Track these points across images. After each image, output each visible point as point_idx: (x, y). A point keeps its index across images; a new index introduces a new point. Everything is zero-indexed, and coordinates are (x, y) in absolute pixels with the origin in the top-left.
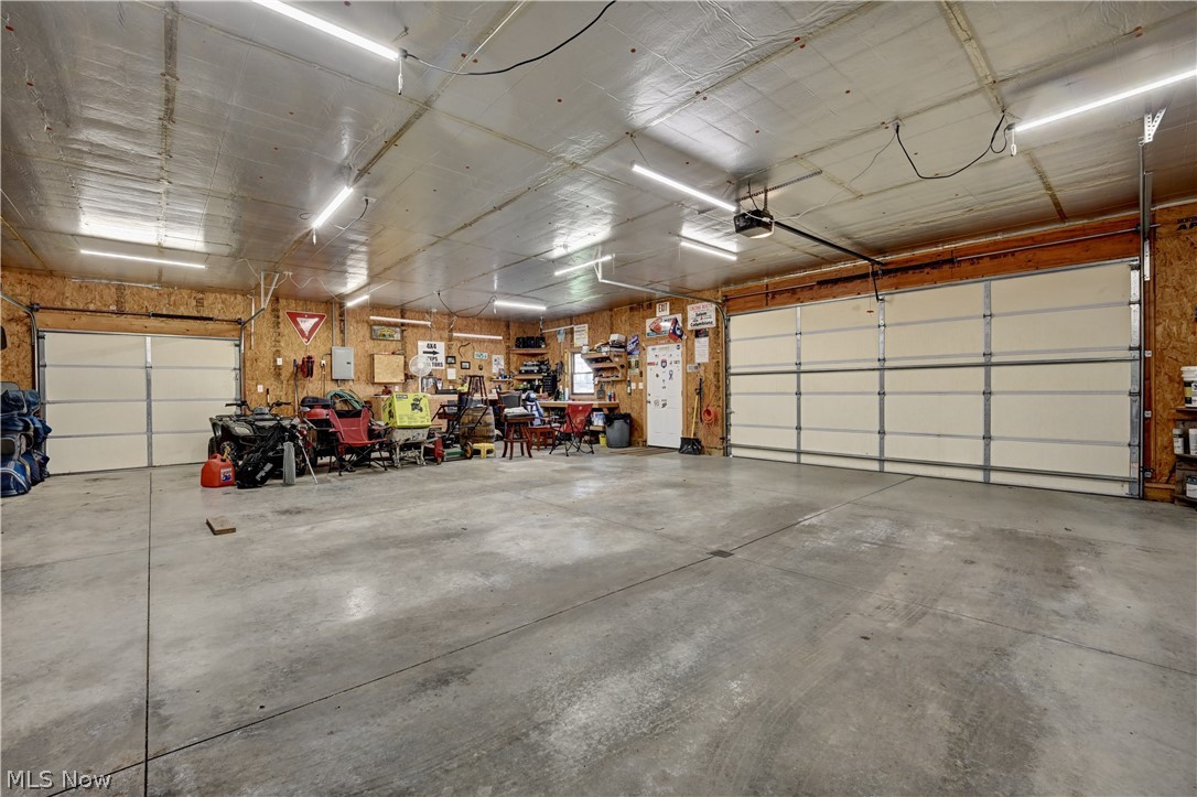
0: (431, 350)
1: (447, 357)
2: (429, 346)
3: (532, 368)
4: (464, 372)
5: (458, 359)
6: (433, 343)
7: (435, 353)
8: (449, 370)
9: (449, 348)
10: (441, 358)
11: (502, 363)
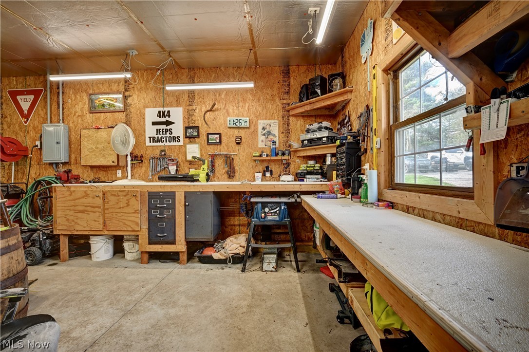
0: (163, 120)
1: (187, 128)
2: (161, 114)
3: (318, 135)
4: (212, 150)
5: (203, 132)
6: (166, 109)
7: (168, 123)
8: (188, 146)
9: (189, 115)
10: (178, 130)
11: (275, 130)
